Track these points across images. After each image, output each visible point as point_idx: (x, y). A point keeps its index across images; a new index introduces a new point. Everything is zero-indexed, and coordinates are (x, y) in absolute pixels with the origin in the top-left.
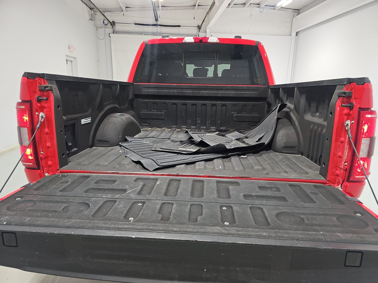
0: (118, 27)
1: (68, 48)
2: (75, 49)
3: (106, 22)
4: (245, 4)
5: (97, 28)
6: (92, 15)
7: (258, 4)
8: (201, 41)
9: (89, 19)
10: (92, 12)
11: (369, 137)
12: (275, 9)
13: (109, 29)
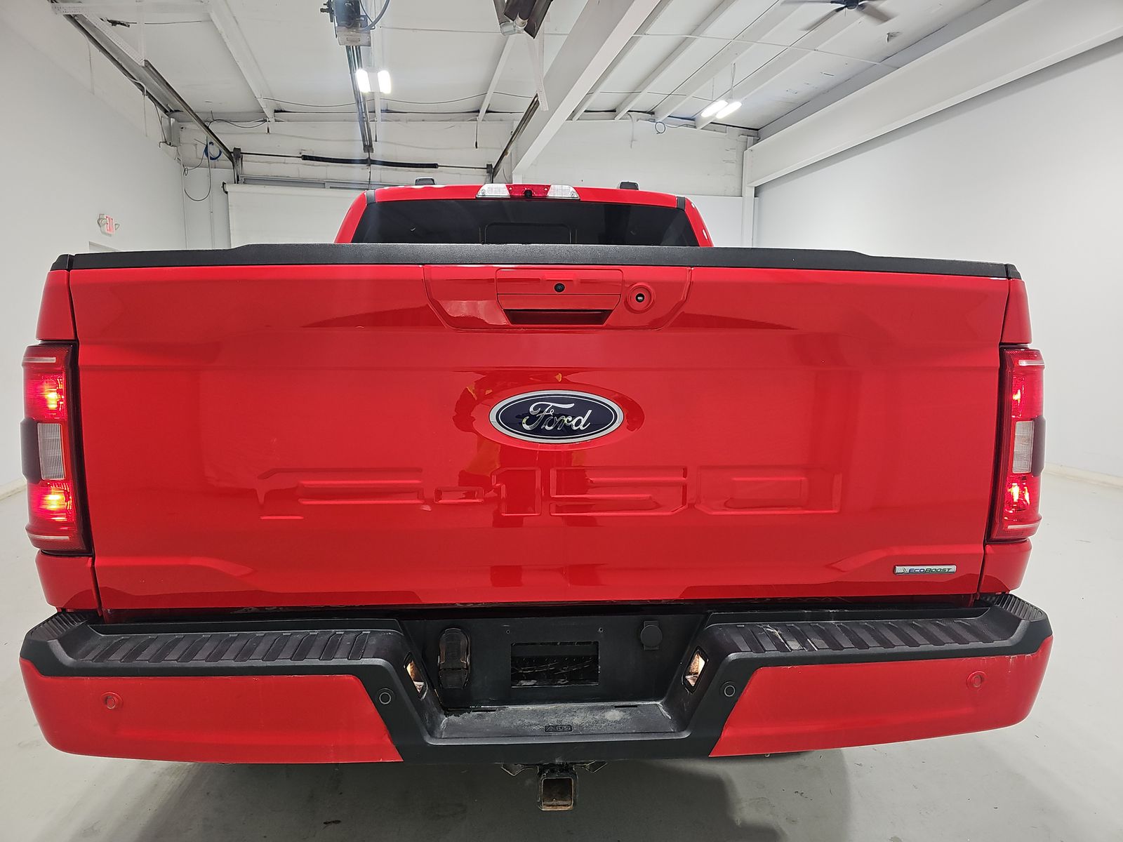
0: (250, 166)
1: (99, 223)
2: (117, 226)
3: (214, 150)
4: (614, 111)
5: (185, 167)
6: (170, 128)
7: (649, 113)
8: (528, 194)
9: (163, 142)
10: (172, 120)
11: (1031, 420)
12: (695, 127)
13: (224, 171)
